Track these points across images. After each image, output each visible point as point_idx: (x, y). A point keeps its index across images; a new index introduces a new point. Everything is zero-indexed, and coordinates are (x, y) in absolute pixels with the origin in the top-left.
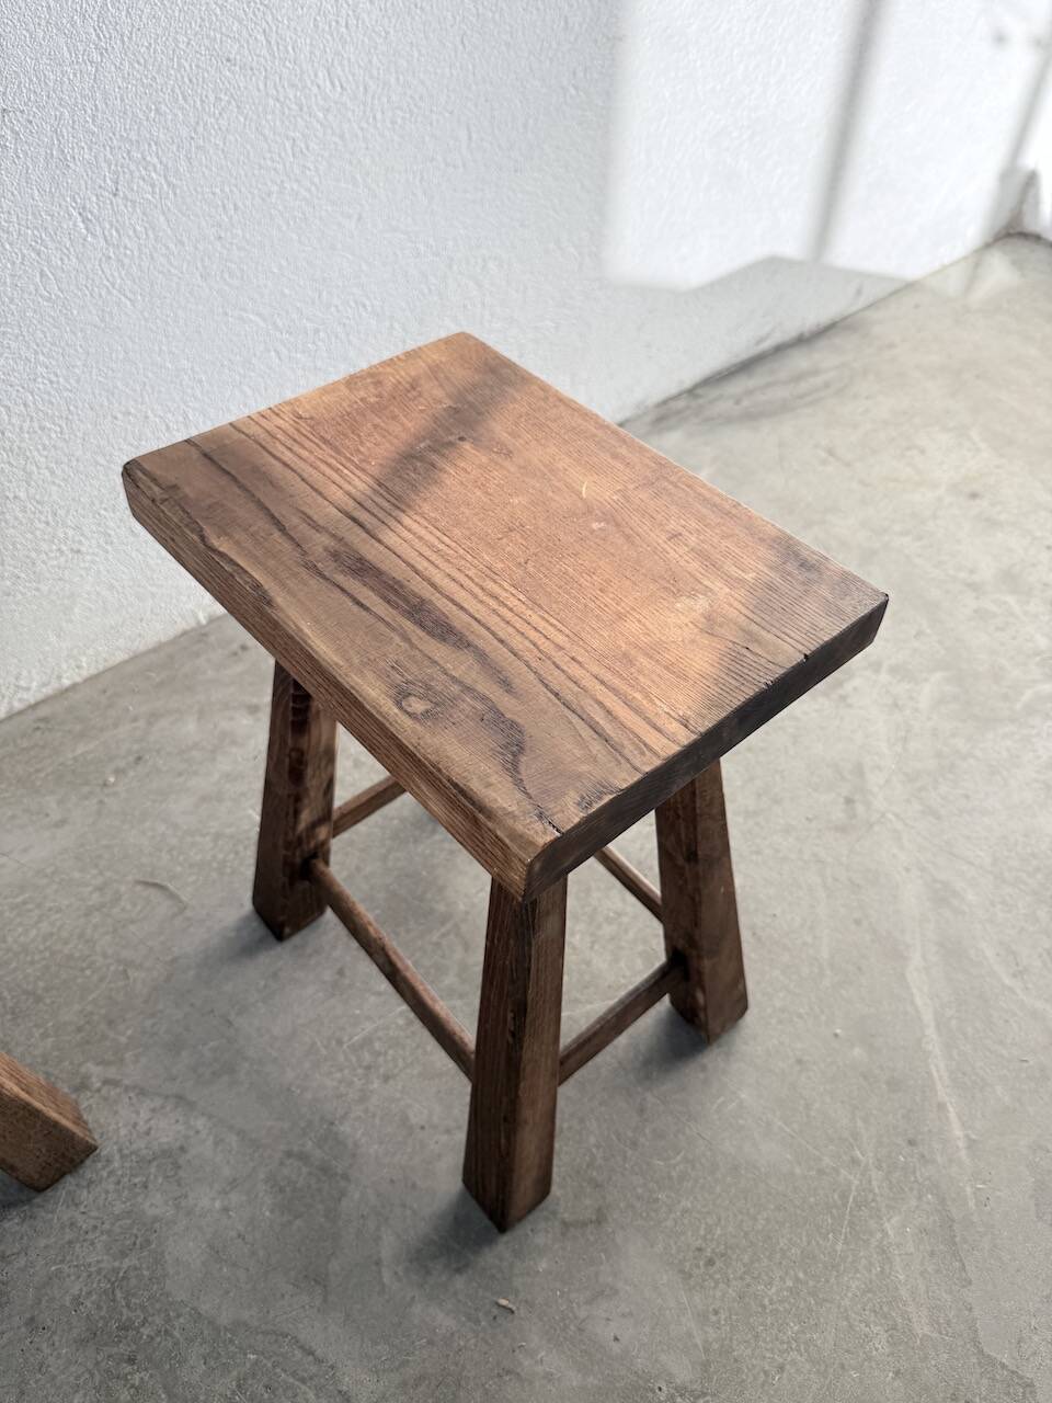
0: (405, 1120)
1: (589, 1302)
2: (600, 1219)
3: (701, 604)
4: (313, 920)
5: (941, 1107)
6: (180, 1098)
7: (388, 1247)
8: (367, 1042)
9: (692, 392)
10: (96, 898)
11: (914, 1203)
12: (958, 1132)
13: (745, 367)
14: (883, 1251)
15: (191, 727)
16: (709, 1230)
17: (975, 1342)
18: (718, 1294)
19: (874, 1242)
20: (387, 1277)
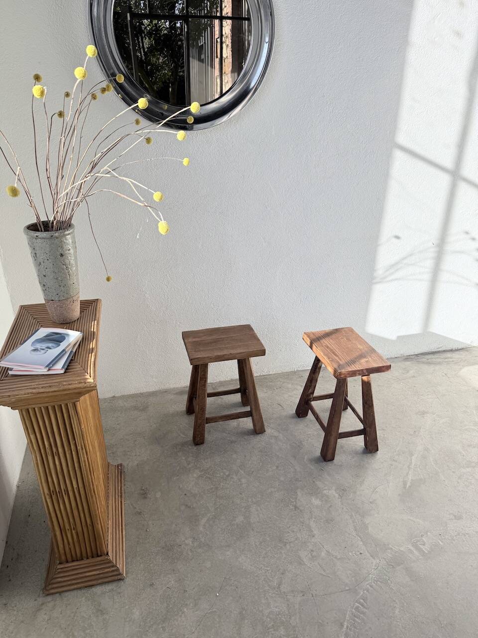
0: (313, 445)
1: (336, 473)
2: (341, 466)
3: (367, 359)
4: (305, 417)
5: (409, 474)
6: (278, 431)
7: (306, 457)
8: (310, 434)
9: (416, 355)
10: (270, 404)
13: (433, 353)
15: (290, 386)
18: (357, 480)
20: (305, 460)
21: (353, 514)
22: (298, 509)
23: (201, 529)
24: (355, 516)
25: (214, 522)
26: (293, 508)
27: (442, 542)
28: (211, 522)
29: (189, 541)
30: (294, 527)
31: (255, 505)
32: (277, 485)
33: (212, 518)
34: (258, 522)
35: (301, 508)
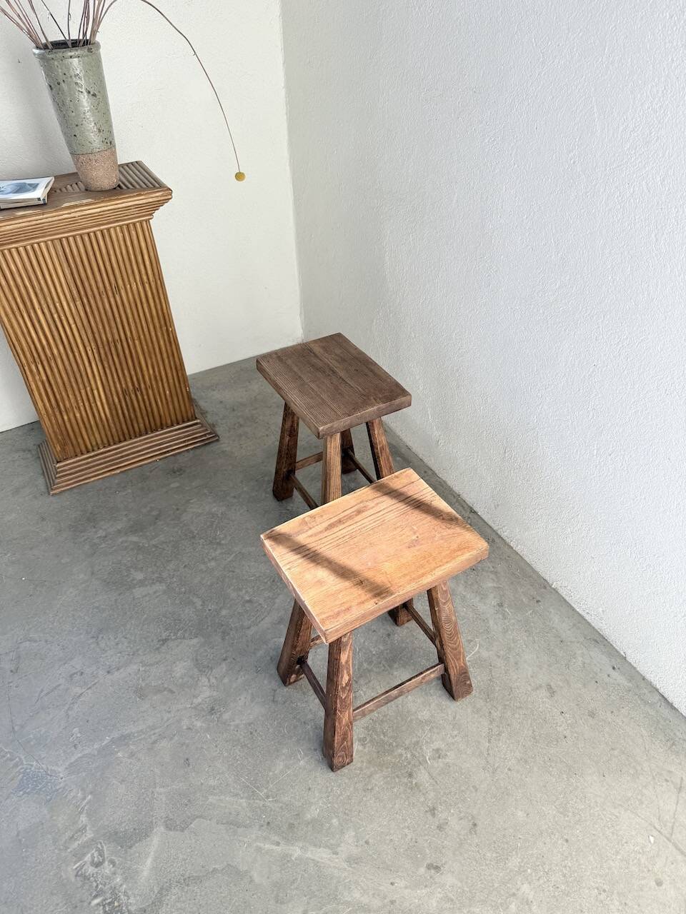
1: (252, 694)
2: (274, 702)
5: (278, 844)
11: (248, 815)
12: (267, 846)
14: (237, 795)
16: (261, 736)
17: (201, 817)
18: (242, 733)
19: (241, 793)
20: (276, 639)
21: (157, 731)
22: (163, 644)
23: (120, 540)
24: (154, 734)
25: (132, 549)
26: (164, 638)
27: (98, 904)
28: (132, 547)
29: (101, 533)
30: (126, 644)
31: (164, 587)
32: (210, 608)
33: (139, 546)
34: (134, 597)
35: (164, 648)
